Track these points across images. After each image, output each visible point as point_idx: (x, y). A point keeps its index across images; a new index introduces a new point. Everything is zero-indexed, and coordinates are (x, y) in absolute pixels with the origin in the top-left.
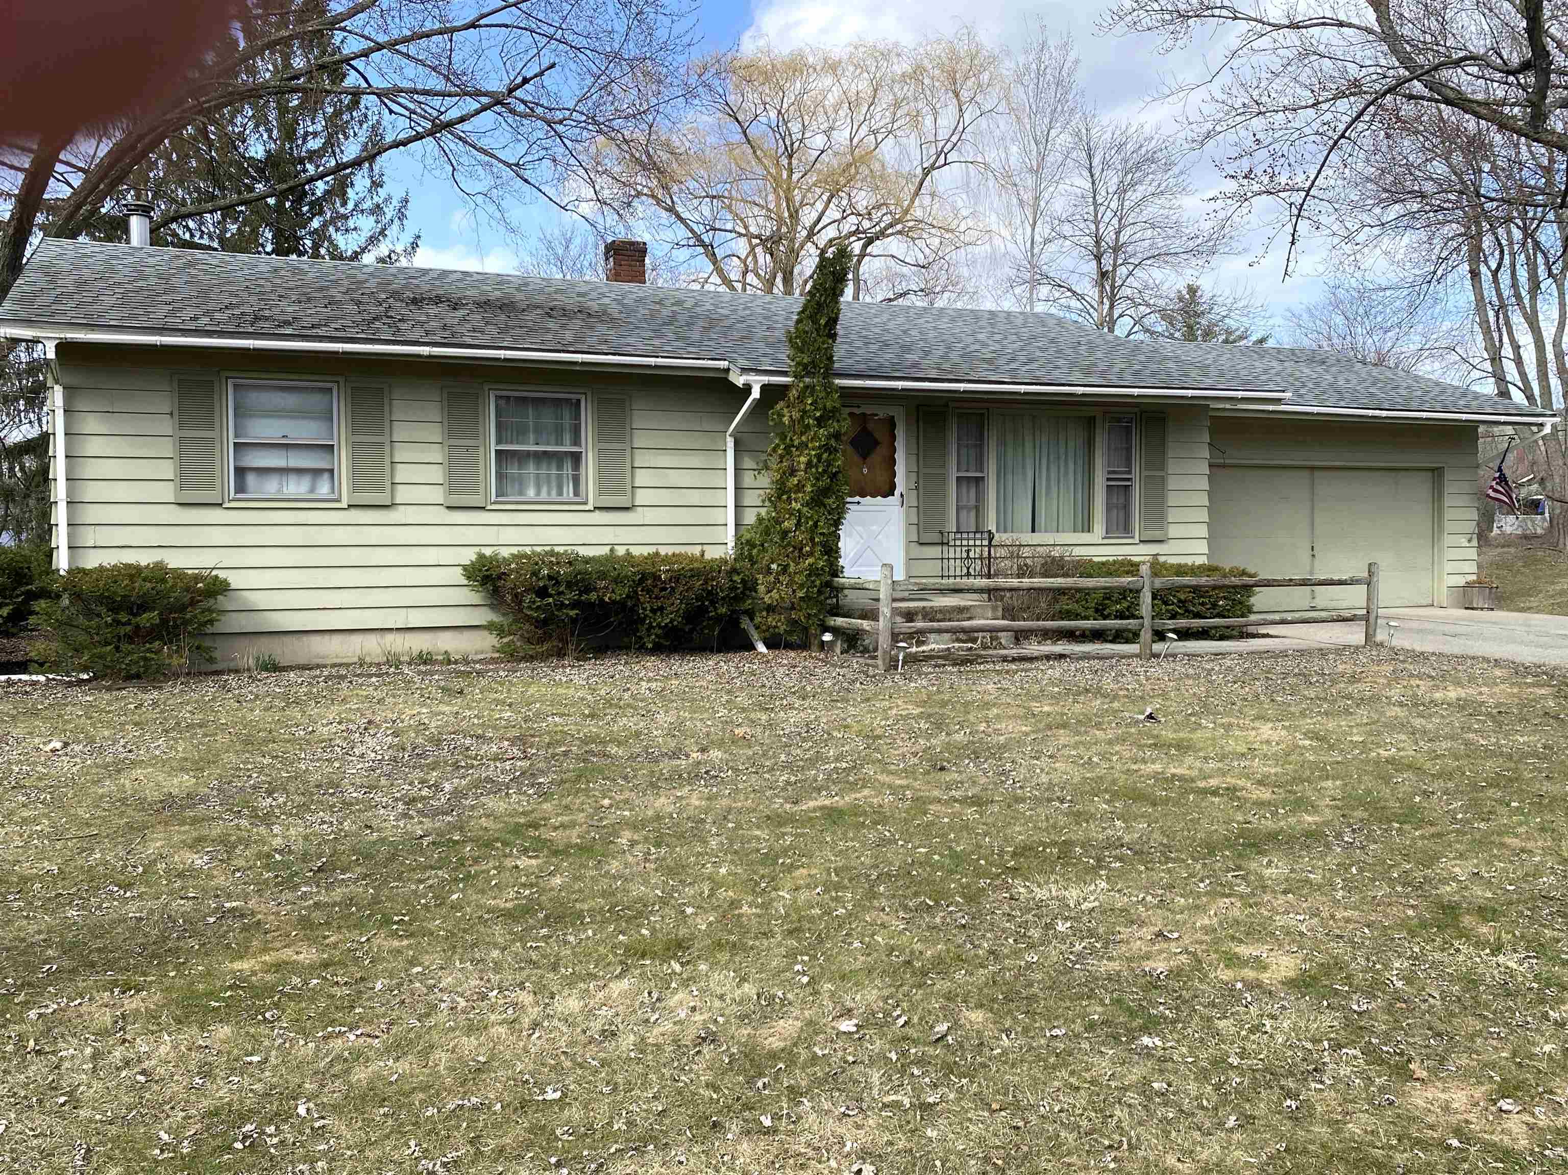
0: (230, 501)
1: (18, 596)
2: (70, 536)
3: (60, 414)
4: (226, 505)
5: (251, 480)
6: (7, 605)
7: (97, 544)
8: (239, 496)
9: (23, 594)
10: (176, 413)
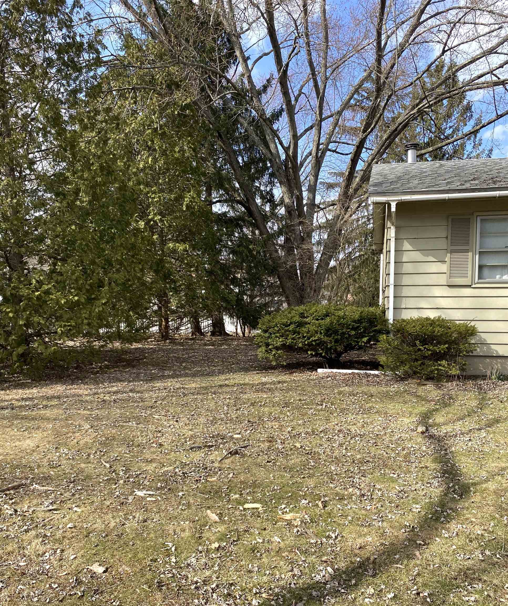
0: (475, 284)
1: (370, 332)
2: (394, 302)
3: (393, 240)
4: (473, 286)
5: (486, 272)
6: (366, 337)
7: (407, 307)
8: (480, 281)
9: (373, 331)
10: (449, 237)
